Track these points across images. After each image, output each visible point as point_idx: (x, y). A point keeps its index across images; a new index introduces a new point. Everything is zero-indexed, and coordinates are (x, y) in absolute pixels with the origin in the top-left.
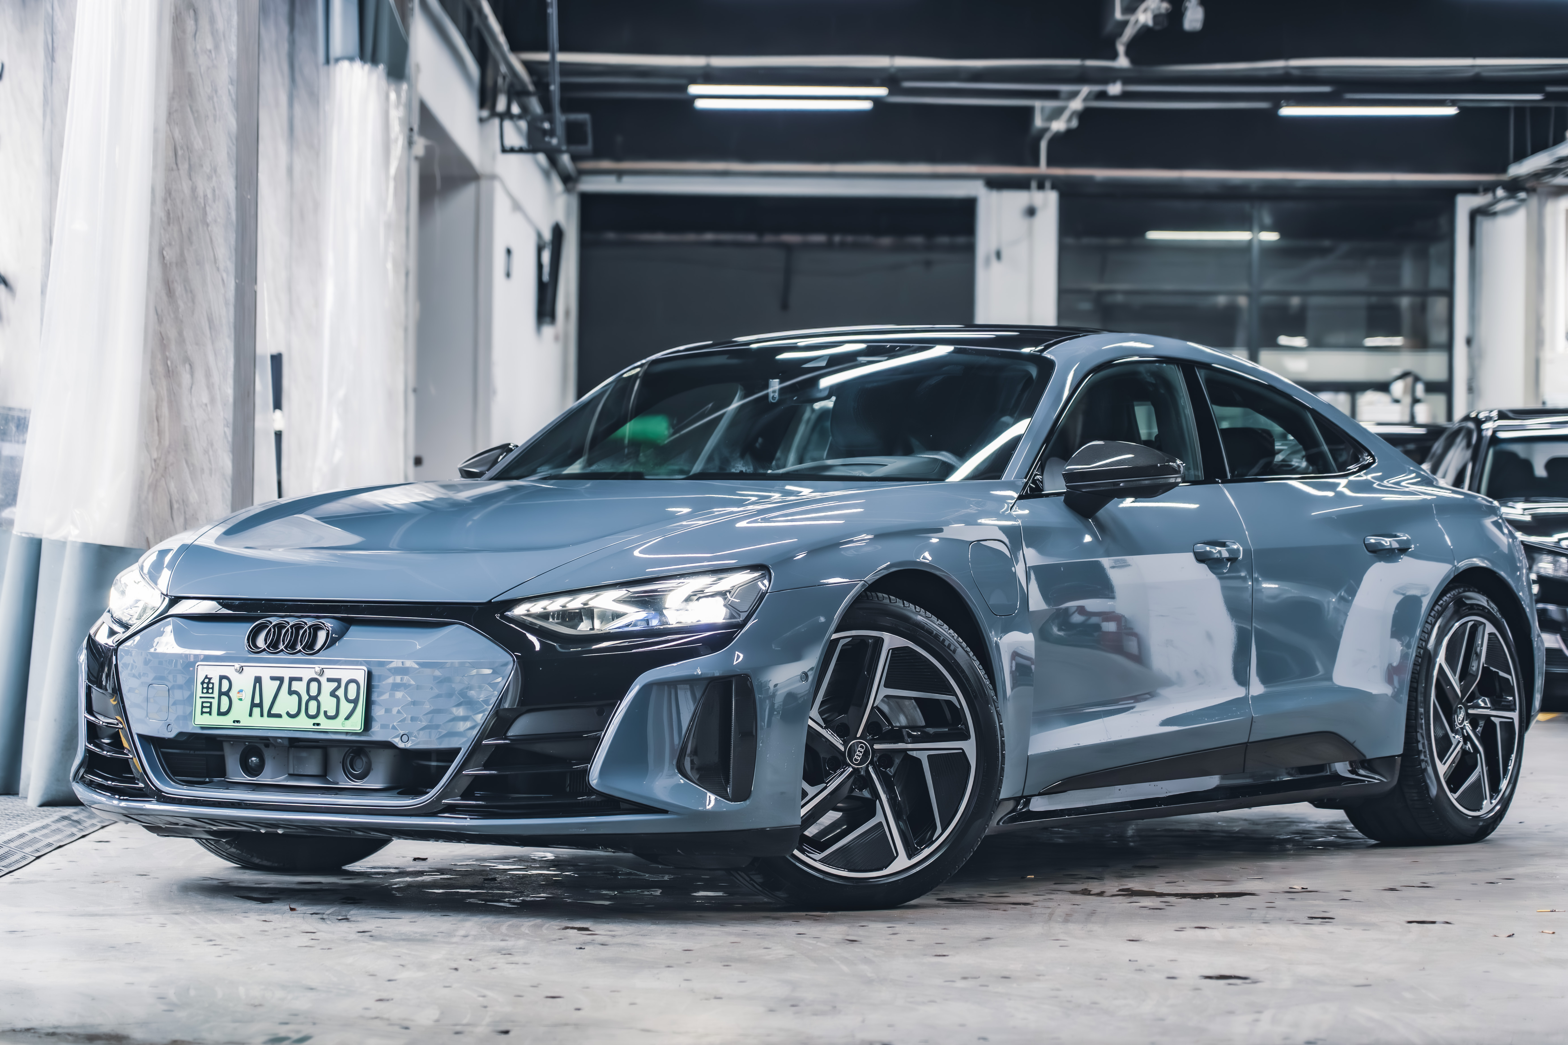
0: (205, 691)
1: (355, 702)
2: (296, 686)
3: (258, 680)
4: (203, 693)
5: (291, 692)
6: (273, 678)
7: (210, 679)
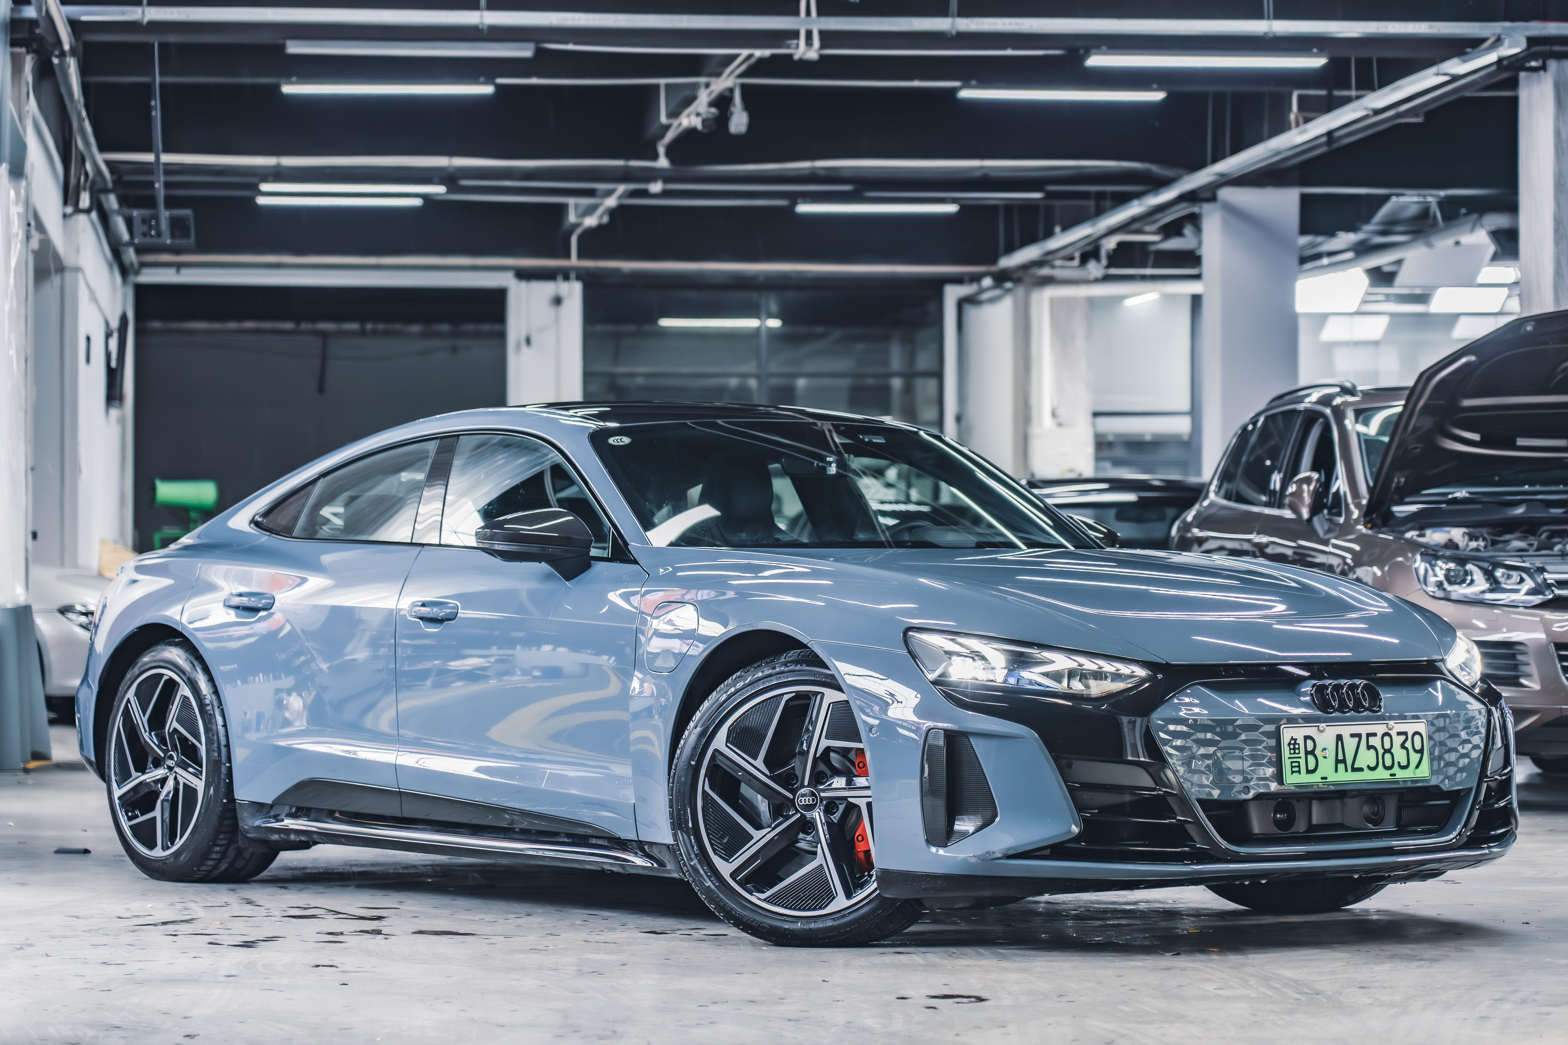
0: (1292, 751)
1: (1421, 751)
2: (1374, 741)
3: (1339, 738)
4: (1290, 754)
5: (1369, 747)
6: (1352, 735)
7: (1296, 740)
